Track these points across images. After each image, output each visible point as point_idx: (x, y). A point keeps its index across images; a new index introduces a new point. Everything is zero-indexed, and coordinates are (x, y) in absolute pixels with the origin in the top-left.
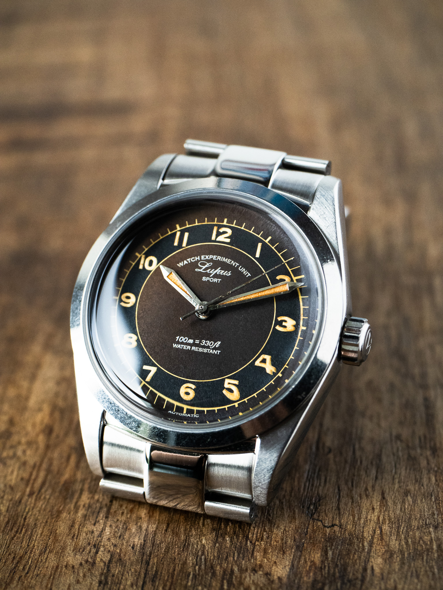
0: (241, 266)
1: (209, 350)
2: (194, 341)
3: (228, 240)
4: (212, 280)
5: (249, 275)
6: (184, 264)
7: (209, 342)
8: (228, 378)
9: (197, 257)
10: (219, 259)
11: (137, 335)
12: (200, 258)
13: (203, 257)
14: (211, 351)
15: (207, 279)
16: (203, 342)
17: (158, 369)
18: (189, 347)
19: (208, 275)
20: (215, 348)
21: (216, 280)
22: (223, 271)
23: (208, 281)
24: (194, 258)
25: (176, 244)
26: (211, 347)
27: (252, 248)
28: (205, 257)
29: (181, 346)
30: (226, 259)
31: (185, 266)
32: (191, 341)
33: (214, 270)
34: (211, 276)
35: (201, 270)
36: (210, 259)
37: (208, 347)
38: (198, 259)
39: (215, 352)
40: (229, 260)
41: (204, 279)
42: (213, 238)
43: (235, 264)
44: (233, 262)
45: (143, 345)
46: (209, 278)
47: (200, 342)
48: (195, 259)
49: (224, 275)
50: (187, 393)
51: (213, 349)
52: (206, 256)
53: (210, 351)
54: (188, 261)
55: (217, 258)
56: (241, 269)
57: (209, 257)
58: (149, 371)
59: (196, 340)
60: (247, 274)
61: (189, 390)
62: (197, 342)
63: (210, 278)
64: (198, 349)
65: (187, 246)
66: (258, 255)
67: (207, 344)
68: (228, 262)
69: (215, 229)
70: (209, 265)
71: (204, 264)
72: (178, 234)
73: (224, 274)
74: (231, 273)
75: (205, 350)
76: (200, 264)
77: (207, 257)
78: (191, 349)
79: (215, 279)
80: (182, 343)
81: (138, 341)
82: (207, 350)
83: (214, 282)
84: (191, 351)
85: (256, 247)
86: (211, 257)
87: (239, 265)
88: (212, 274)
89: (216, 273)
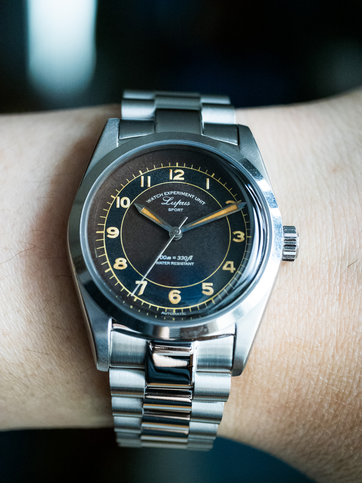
0: (196, 197)
1: (185, 263)
2: (172, 257)
3: (183, 179)
4: (176, 210)
5: (204, 203)
6: (152, 200)
7: (183, 257)
8: (204, 282)
10: (178, 194)
11: (125, 258)
13: (165, 193)
14: (187, 264)
15: (172, 210)
16: (179, 257)
17: (148, 282)
18: (168, 263)
19: (172, 207)
20: (189, 261)
25: (142, 185)
26: (186, 260)
27: (202, 183)
28: (167, 193)
29: (162, 263)
30: (183, 193)
31: (153, 202)
32: (169, 258)
33: (176, 202)
34: (175, 207)
35: (166, 204)
36: (171, 194)
37: (184, 261)
38: (162, 196)
39: (190, 264)
40: (186, 193)
41: (170, 210)
42: (171, 178)
43: (192, 196)
44: (189, 194)
45: (132, 265)
46: (173, 209)
47: (177, 258)
50: (175, 298)
51: (188, 262)
53: (185, 264)
54: (154, 198)
56: (197, 199)
58: (141, 285)
59: (173, 257)
60: (203, 203)
61: (175, 295)
62: (174, 258)
64: (176, 264)
65: (151, 186)
66: (208, 188)
67: (182, 259)
68: (186, 195)
69: (171, 171)
70: (172, 199)
71: (168, 199)
72: (143, 178)
73: (185, 204)
74: (190, 203)
75: (182, 264)
76: (164, 199)
77: (169, 193)
78: (170, 263)
79: (178, 209)
80: (163, 260)
81: (127, 263)
83: (178, 211)
84: (171, 266)
85: (205, 181)
86: (172, 192)
87: (194, 196)
88: (175, 205)
89: (178, 204)
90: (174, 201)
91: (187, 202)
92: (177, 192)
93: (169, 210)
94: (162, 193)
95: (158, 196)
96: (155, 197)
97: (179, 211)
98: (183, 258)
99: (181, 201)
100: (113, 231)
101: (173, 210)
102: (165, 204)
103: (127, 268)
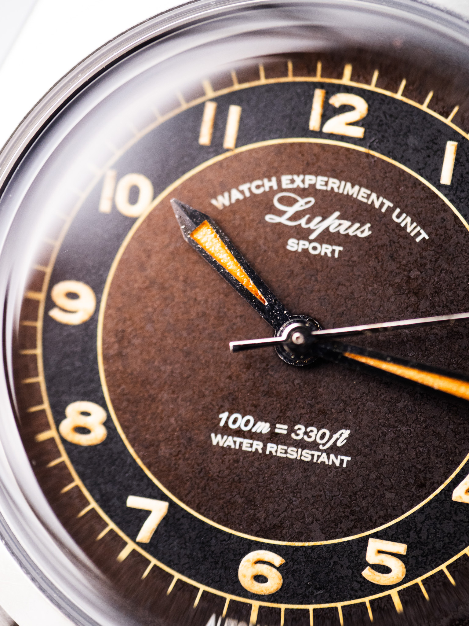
0: (398, 210)
1: (316, 453)
2: (273, 427)
3: (358, 132)
4: (315, 248)
5: (424, 235)
6: (233, 201)
7: (315, 429)
8: (376, 536)
9: (270, 180)
10: (332, 188)
11: (104, 406)
12: (279, 182)
13: (285, 180)
14: (324, 458)
15: (301, 246)
16: (299, 429)
17: (172, 505)
18: (258, 445)
19: (303, 234)
20: (334, 450)
21: (326, 249)
22: (347, 224)
23: (305, 251)
24: (259, 182)
25: (205, 138)
26: (324, 445)
27: (429, 156)
28: (293, 181)
29: (235, 442)
30: (353, 186)
31: (233, 209)
32: (263, 427)
33: (319, 219)
34: (312, 237)
35: (283, 220)
36: (307, 186)
37: (314, 446)
38: (271, 188)
39: (335, 460)
40: (363, 190)
41: (293, 245)
42: (314, 123)
43: (382, 204)
44: (374, 196)
45: (123, 436)
46: (306, 243)
47: (291, 430)
48: (263, 185)
49: (351, 234)
50: (260, 579)
51: (328, 452)
52: (295, 177)
53: (319, 457)
54: (242, 192)
55: (326, 184)
56: (398, 217)
57: (303, 181)
58: (145, 514)
59: (278, 426)
60: (419, 234)
61: (263, 570)
62: (282, 429)
63: (310, 242)
64: (286, 452)
65: (237, 146)
66: (446, 178)
67: (310, 437)
68: (360, 198)
69: (319, 95)
70: (307, 203)
71: (290, 202)
72: (210, 110)
73: (351, 232)
74: (370, 229)
75: (306, 455)
76: (281, 200)
77: (298, 180)
78: (264, 448)
79: (325, 246)
80: (239, 433)
81: (108, 424)
82: (313, 456)
83: (323, 254)
84: (264, 456)
85: (439, 153)
86: (310, 179)
87: (391, 205)
88: (313, 231)
89: (327, 229)
90: (312, 212)
91: (363, 224)
92: (331, 180)
93: (289, 248)
94: (274, 179)
95: (258, 187)
96: (245, 187)
97: (326, 254)
98: (315, 434)
99: (339, 218)
100: (72, 296)
101: (306, 247)
102: (279, 224)
103: (104, 444)
